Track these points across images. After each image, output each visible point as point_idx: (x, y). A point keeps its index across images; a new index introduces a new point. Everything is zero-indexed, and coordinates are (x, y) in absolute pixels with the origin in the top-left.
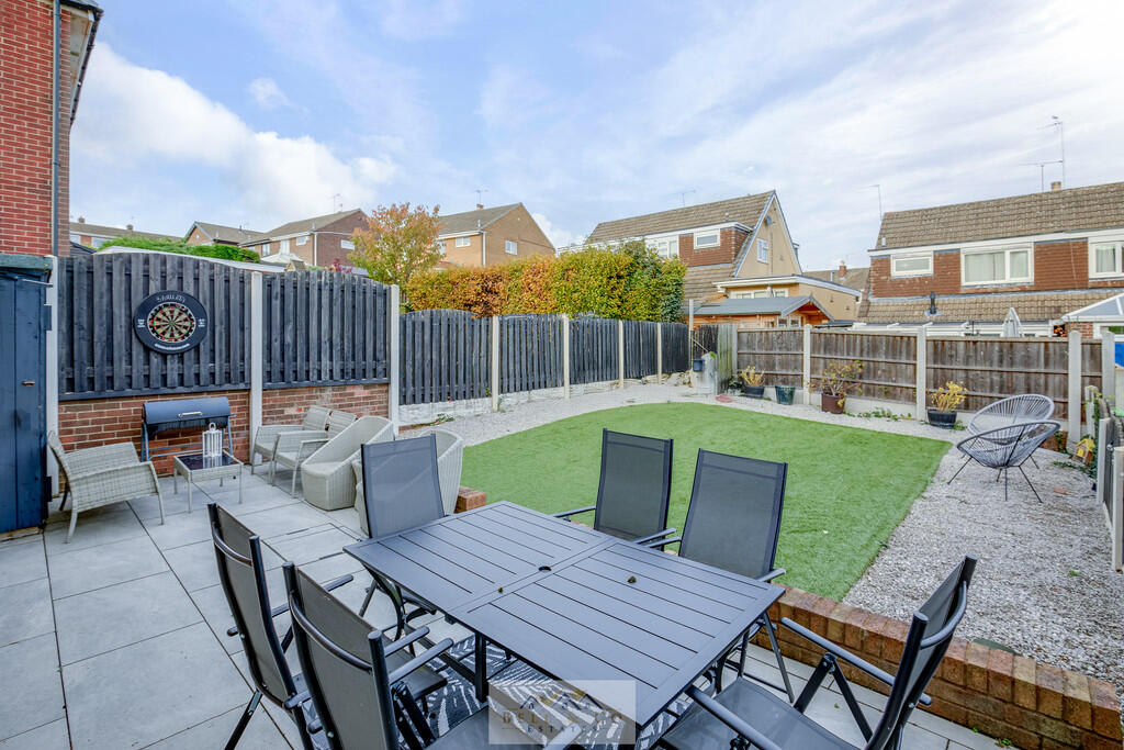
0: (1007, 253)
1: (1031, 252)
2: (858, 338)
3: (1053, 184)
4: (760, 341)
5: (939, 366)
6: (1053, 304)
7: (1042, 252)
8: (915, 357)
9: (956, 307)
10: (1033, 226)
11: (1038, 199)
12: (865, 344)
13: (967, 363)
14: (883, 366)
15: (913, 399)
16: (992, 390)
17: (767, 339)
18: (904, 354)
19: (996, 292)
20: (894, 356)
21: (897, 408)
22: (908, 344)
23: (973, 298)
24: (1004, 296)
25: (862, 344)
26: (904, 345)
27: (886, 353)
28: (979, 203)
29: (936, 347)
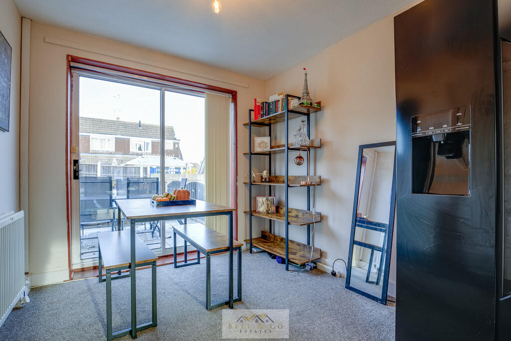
0: (106, 140)
1: (114, 141)
3: (117, 118)
6: (121, 159)
7: (117, 140)
8: (97, 172)
9: (89, 158)
10: (113, 132)
11: (113, 122)
18: (92, 170)
19: (102, 154)
20: (89, 172)
22: (94, 167)
23: (95, 155)
24: (105, 155)
27: (86, 171)
28: (94, 119)
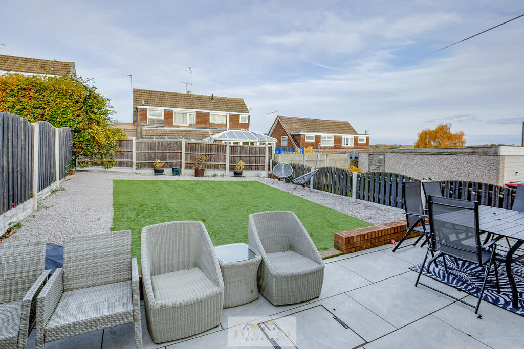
1: (195, 115)
2: (205, 145)
4: (158, 146)
5: (232, 155)
7: (197, 116)
12: (207, 147)
13: (240, 154)
14: (214, 156)
15: (225, 168)
16: (247, 163)
17: (162, 145)
18: (222, 151)
20: (218, 152)
21: (220, 172)
22: (223, 148)
25: (206, 148)
26: (221, 148)
27: (215, 151)
29: (231, 148)
